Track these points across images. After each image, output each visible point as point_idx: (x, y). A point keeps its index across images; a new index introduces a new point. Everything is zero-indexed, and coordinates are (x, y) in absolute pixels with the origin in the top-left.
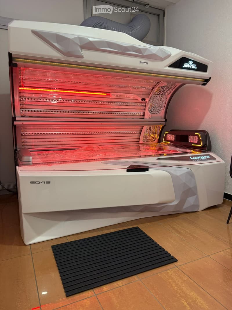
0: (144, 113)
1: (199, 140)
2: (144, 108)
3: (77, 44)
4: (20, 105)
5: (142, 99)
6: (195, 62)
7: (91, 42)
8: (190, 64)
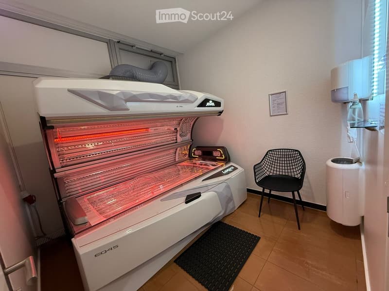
0: (176, 138)
1: (221, 155)
2: (176, 134)
3: (122, 99)
4: (59, 155)
5: (175, 129)
6: (213, 101)
7: (134, 95)
8: (210, 103)
